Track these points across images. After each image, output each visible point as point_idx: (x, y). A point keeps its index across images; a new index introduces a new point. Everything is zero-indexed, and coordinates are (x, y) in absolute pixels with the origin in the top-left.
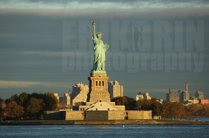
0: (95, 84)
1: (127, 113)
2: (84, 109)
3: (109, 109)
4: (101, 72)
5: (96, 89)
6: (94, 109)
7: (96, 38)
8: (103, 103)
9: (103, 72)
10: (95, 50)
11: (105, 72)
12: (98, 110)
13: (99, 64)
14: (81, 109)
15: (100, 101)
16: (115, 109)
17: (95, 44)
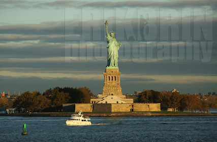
0: (108, 79)
1: (133, 106)
2: (95, 102)
3: (117, 102)
4: (114, 68)
5: (108, 84)
6: (104, 102)
7: (109, 36)
8: (114, 97)
9: (116, 68)
10: (108, 48)
11: (118, 68)
12: (108, 103)
13: (112, 61)
14: (92, 102)
15: (112, 95)
16: (124, 102)
17: (108, 42)
